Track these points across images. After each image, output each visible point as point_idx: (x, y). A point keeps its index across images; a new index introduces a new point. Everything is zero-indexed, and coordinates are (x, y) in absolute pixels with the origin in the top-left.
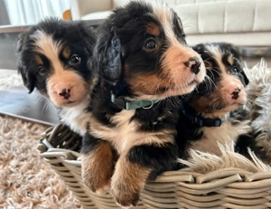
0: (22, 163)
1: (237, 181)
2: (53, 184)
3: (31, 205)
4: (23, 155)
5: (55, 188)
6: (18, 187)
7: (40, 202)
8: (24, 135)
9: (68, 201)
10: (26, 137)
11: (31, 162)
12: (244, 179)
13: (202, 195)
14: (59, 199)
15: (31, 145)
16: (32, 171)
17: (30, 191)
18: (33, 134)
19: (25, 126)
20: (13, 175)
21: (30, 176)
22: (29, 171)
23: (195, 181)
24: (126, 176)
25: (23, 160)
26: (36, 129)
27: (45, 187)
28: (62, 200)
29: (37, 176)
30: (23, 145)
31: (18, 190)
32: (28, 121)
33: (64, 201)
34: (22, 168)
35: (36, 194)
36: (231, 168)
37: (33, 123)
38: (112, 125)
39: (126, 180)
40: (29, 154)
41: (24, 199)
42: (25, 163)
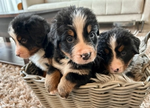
0: (6, 84)
1: (118, 87)
2: (24, 94)
3: (14, 104)
4: (5, 81)
5: (25, 96)
6: (6, 96)
7: (18, 103)
8: (4, 71)
9: (32, 102)
10: (6, 72)
11: (10, 84)
12: (121, 86)
13: (101, 94)
14: (28, 101)
15: (8, 75)
16: (11, 88)
17: (12, 97)
18: (9, 70)
19: (4, 66)
20: (2, 90)
21: (11, 91)
22: (10, 88)
23: (98, 87)
24: (64, 85)
25: (6, 83)
26: (10, 67)
27: (20, 96)
28: (29, 101)
29: (14, 90)
30: (5, 75)
31: (7, 97)
32: (5, 63)
33: (30, 102)
34: (6, 87)
35: (15, 99)
36: (115, 81)
37: (8, 64)
38: (61, 64)
39: (64, 87)
40: (9, 80)
41: (10, 102)
42: (7, 84)
